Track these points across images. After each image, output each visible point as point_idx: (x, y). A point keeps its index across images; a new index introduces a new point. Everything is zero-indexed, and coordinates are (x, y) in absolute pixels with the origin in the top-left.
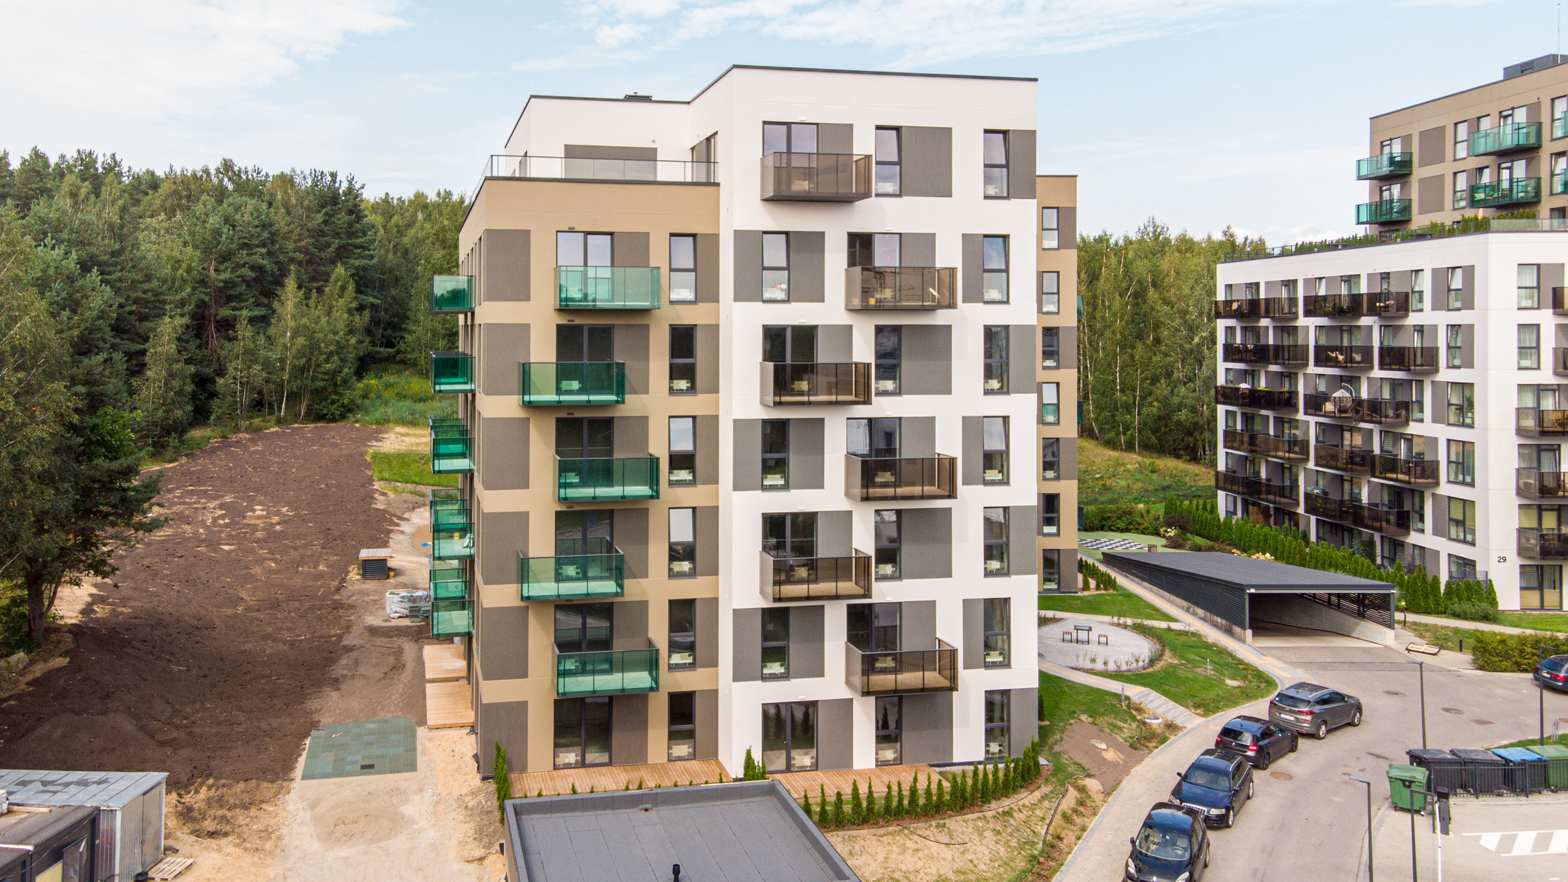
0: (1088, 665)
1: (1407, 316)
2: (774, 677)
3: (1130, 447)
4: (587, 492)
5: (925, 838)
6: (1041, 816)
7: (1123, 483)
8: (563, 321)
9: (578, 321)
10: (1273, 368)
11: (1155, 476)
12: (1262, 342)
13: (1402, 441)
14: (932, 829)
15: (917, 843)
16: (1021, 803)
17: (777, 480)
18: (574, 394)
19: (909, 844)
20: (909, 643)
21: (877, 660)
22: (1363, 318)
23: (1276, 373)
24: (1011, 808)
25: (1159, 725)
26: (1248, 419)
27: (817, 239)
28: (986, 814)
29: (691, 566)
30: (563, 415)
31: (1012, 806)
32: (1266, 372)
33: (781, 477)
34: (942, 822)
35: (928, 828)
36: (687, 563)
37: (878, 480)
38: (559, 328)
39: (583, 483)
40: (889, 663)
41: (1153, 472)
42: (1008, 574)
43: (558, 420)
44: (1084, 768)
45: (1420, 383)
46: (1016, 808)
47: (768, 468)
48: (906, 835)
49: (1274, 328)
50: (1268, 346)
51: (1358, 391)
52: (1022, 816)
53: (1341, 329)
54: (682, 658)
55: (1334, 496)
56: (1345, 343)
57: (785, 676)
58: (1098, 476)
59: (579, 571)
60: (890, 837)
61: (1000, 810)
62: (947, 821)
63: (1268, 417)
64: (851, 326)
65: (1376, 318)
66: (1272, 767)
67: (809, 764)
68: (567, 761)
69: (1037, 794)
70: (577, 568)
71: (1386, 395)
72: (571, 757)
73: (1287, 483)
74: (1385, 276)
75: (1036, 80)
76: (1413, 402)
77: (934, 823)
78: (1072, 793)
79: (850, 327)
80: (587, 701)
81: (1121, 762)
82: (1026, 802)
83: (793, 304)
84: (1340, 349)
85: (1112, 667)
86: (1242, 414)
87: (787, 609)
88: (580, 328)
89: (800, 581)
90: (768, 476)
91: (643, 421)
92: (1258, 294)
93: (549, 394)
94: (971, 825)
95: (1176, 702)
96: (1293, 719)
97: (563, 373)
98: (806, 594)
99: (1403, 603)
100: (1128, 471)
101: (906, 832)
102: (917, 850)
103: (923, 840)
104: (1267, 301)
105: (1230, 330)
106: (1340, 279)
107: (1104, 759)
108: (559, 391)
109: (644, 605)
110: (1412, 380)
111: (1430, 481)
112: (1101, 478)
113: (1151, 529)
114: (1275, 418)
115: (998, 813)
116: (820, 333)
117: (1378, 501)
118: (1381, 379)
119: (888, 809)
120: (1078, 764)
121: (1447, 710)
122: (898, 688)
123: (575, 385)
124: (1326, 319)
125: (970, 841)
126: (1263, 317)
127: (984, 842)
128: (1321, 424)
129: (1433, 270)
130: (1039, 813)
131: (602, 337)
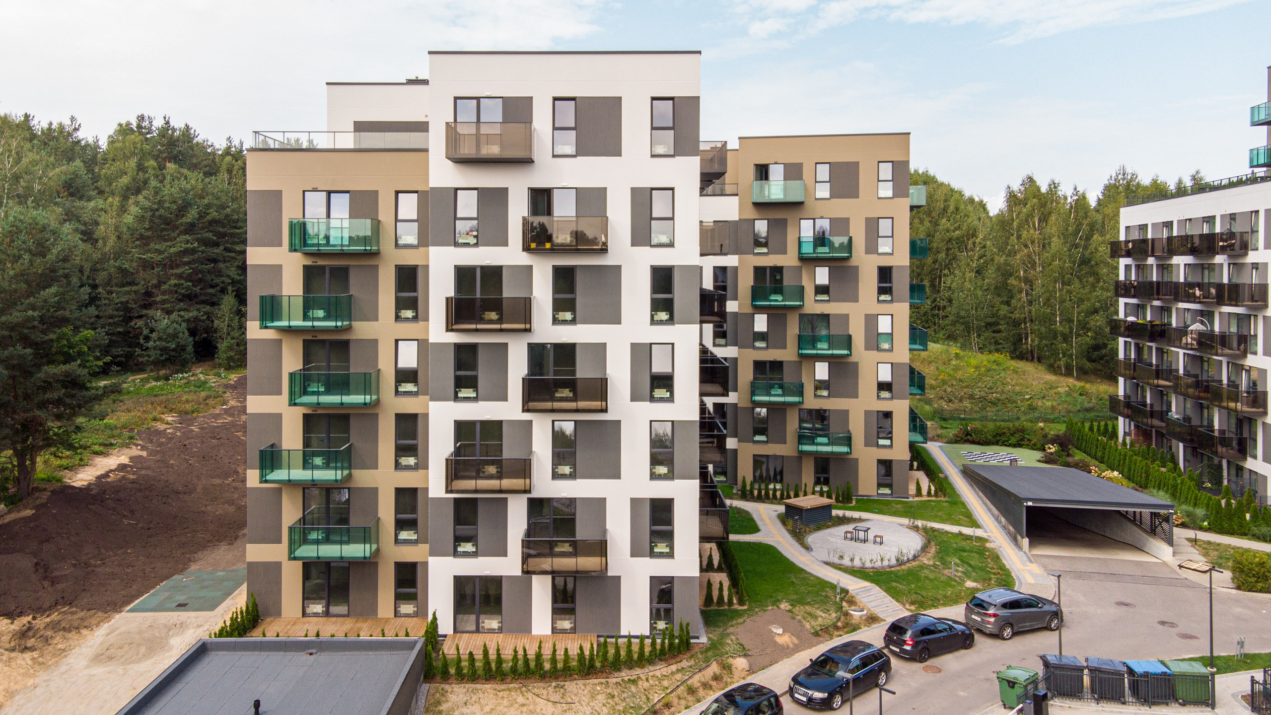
0: (836, 560)
1: (1246, 254)
2: (466, 554)
3: (1068, 373)
4: (335, 399)
5: (538, 696)
6: (666, 686)
7: (1049, 404)
8: (308, 262)
9: (321, 262)
10: (1156, 303)
11: (1080, 399)
12: (1149, 279)
13: (1244, 372)
14: (549, 688)
15: (528, 699)
16: (651, 674)
17: (469, 393)
18: (321, 321)
19: (521, 700)
20: (583, 532)
21: (557, 545)
22: (1217, 257)
23: (1158, 307)
24: (639, 678)
25: (861, 617)
26: (1139, 350)
27: (503, 192)
28: (609, 680)
29: (416, 461)
30: (309, 337)
31: (641, 676)
32: (1151, 306)
33: (474, 391)
34: (562, 683)
35: (547, 690)
36: (413, 458)
37: (557, 395)
38: (305, 267)
39: (328, 392)
40: (567, 548)
41: (1081, 395)
42: (672, 478)
43: (304, 341)
44: (744, 649)
45: (1256, 316)
46: (644, 678)
47: (460, 383)
48: (522, 692)
49: (1158, 266)
50: (1152, 283)
51: (1212, 323)
52: (646, 685)
53: (1202, 267)
54: (408, 535)
55: (1195, 422)
56: (1206, 281)
57: (475, 554)
58: (1027, 397)
59: (324, 461)
60: (507, 692)
61: (626, 679)
62: (566, 683)
63: (1152, 347)
64: (531, 266)
65: (1225, 257)
66: (929, 663)
67: (496, 627)
68: (315, 611)
69: (674, 668)
70: (323, 459)
71: (1234, 329)
72: (318, 608)
73: (1165, 409)
74: (1233, 217)
75: (700, 52)
76: (1251, 335)
77: (554, 684)
78: (714, 668)
79: (530, 268)
80: (332, 565)
81: (791, 646)
82: (658, 673)
83: (481, 248)
84: (1200, 286)
85: (857, 563)
86: (1135, 343)
87: (476, 499)
88: (323, 268)
89: (491, 477)
90: (462, 390)
91: (374, 343)
92: (1147, 236)
93: (296, 320)
94: (588, 688)
95: (893, 598)
96: (979, 619)
97: (308, 305)
98: (474, 488)
99: (1206, 523)
100: (1059, 393)
101: (524, 689)
102: (523, 705)
103: (535, 697)
104: (1153, 240)
105: (1128, 267)
106: (1202, 220)
107: (775, 642)
108: (305, 318)
109: (374, 491)
110: (1250, 316)
111: (1261, 410)
112: (1030, 398)
113: (1039, 446)
114: (1157, 348)
115: (623, 680)
116: (505, 273)
117: (1225, 428)
118: (1229, 313)
119: (514, 670)
120: (741, 645)
121: (1163, 623)
122: (578, 569)
123: (321, 313)
124: (1191, 257)
125: (579, 702)
126: (1150, 256)
127: (591, 704)
128: (1188, 354)
129: (1266, 210)
130: (665, 683)
131: (341, 275)
